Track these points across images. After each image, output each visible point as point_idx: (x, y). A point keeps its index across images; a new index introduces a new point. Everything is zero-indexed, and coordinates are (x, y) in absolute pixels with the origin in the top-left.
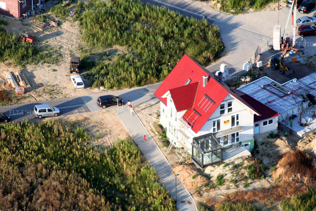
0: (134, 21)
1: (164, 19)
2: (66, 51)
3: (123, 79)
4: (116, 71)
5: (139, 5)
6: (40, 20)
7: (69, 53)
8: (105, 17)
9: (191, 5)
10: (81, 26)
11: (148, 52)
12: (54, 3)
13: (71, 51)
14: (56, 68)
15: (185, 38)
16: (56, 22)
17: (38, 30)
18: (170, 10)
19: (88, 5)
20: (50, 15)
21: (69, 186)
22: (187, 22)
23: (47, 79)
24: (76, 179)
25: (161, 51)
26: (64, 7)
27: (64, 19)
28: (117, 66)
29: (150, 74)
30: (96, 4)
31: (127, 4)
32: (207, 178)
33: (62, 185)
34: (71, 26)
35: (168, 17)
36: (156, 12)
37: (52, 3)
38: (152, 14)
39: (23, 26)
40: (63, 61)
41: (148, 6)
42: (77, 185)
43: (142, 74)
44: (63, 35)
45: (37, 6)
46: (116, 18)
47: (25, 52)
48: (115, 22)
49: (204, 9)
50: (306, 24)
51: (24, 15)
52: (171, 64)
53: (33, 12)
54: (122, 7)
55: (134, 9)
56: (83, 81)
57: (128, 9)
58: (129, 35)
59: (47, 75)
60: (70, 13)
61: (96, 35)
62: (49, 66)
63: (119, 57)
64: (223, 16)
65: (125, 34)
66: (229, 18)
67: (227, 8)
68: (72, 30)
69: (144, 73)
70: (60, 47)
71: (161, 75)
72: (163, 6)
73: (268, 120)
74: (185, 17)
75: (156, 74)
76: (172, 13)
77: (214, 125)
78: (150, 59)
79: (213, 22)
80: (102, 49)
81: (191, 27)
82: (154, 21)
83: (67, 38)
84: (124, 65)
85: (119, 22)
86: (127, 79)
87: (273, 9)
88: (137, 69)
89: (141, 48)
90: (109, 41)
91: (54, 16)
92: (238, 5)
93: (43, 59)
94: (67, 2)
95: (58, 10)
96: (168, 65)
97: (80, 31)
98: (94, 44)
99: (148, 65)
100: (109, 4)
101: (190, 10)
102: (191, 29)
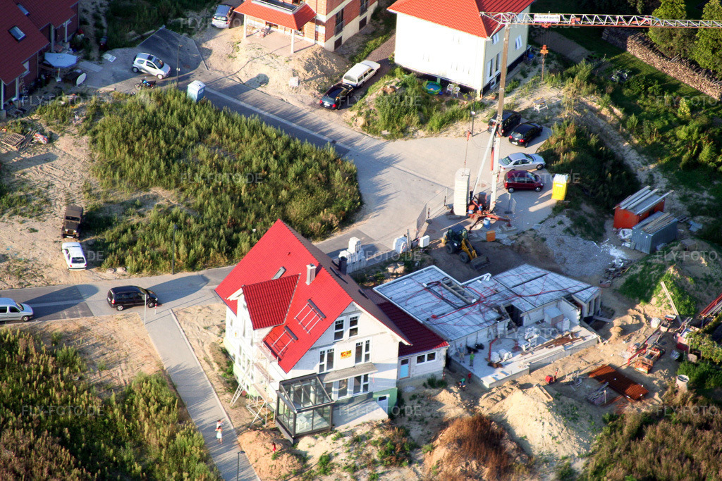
0: (196, 142)
1: (254, 141)
2: (58, 193)
3: (162, 256)
4: (151, 238)
5: (208, 112)
6: (15, 130)
7: (64, 198)
8: (140, 131)
9: (308, 115)
10: (93, 147)
11: (216, 205)
12: (46, 97)
13: (69, 194)
14: (36, 225)
15: (289, 180)
16: (46, 135)
17: (9, 150)
18: (267, 124)
19: (110, 106)
20: (35, 120)
21: (34, 461)
22: (296, 149)
23: (15, 246)
24: (49, 449)
25: (240, 205)
26: (63, 106)
27: (61, 130)
28: (153, 229)
29: (214, 248)
30: (126, 104)
31: (186, 108)
32: (300, 459)
33: (21, 459)
34: (74, 144)
35: (260, 139)
36: (239, 128)
37: (41, 98)
38: (231, 130)
40: (52, 212)
41: (224, 113)
42: (51, 460)
43: (199, 247)
44: (57, 161)
45: (11, 102)
46: (161, 134)
48: (159, 142)
49: (333, 126)
50: (520, 167)
52: (256, 232)
53: (3, 114)
54: (175, 114)
55: (198, 119)
56: (85, 254)
57: (186, 119)
58: (183, 168)
59: (17, 238)
60: (75, 119)
61: (120, 165)
62: (23, 222)
63: (159, 210)
64: (368, 141)
65: (176, 166)
66: (377, 146)
67: (376, 127)
68: (74, 152)
69: (204, 245)
70: (49, 185)
71: (236, 250)
72: (253, 116)
73: (426, 354)
74: (294, 139)
75: (226, 249)
76: (270, 130)
77: (322, 359)
78: (218, 220)
79: (346, 151)
80: (128, 194)
81: (303, 160)
82: (233, 144)
83: (63, 167)
84: (168, 228)
85: (167, 142)
86: (169, 255)
87: (461, 134)
88: (192, 237)
89: (203, 196)
90: (143, 179)
91: (42, 122)
92: (397, 122)
93: (13, 206)
94: (71, 97)
95: (51, 111)
96: (251, 232)
97: (91, 155)
98: (114, 183)
99: (213, 231)
100: (151, 107)
101: (305, 127)
102: (303, 163)
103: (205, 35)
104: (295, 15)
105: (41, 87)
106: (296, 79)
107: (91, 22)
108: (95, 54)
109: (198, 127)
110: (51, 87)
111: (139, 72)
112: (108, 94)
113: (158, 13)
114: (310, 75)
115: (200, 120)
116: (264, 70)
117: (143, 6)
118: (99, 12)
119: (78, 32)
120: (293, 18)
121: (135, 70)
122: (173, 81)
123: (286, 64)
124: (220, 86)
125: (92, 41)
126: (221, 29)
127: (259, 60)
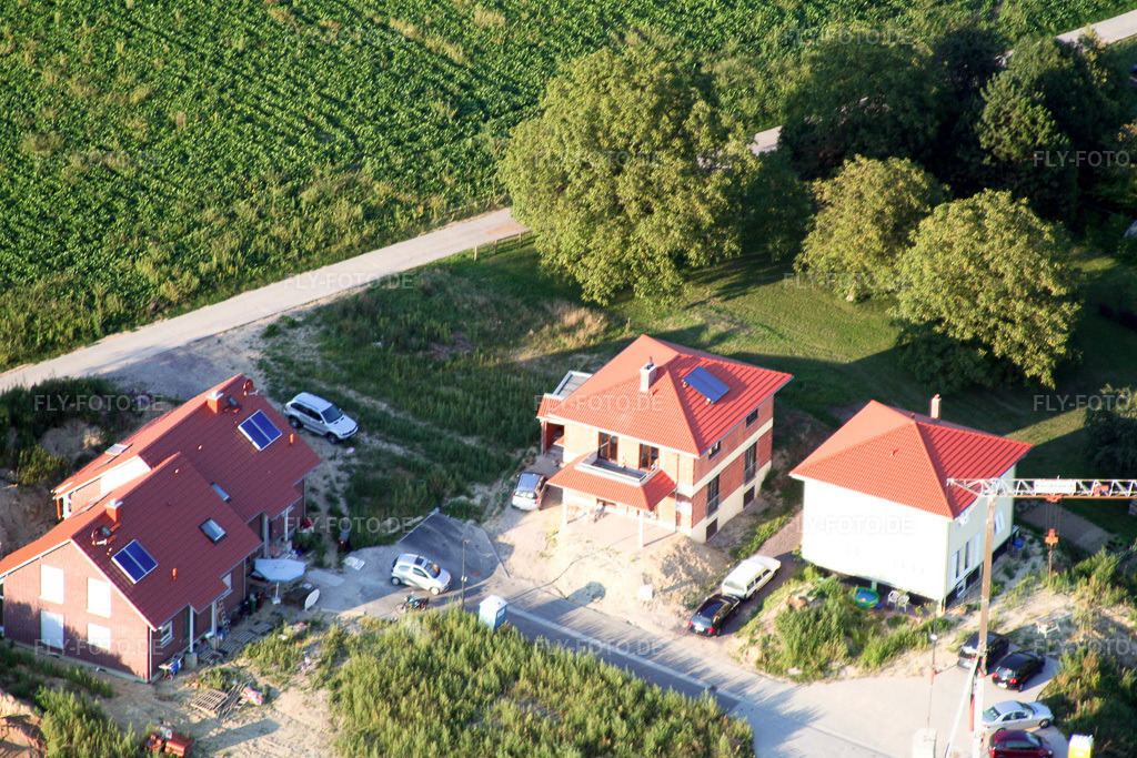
0: (496, 695)
1: (588, 691)
5: (513, 645)
6: (212, 685)
8: (409, 679)
9: (671, 646)
10: (335, 707)
12: (259, 629)
15: (647, 753)
16: (260, 690)
17: (203, 717)
18: (607, 662)
19: (358, 641)
20: (242, 667)
22: (654, 702)
26: (285, 643)
27: (284, 683)
30: (383, 636)
31: (478, 639)
35: (598, 687)
36: (563, 669)
37: (251, 631)
38: (550, 674)
39: (160, 703)
44: (279, 732)
45: (204, 640)
46: (441, 683)
48: (438, 696)
49: (709, 662)
50: (1014, 724)
51: (164, 667)
53: (193, 659)
54: (462, 650)
55: (497, 658)
57: (479, 657)
58: (479, 738)
60: (304, 664)
61: (379, 735)
64: (767, 687)
65: (466, 735)
66: (782, 693)
67: (778, 662)
68: (306, 717)
74: (651, 686)
76: (612, 672)
79: (733, 704)
81: (667, 719)
82: (555, 697)
83: (289, 741)
85: (451, 696)
87: (916, 671)
91: (253, 670)
92: (812, 654)
94: (298, 628)
95: (268, 652)
97: (331, 721)
100: (423, 640)
101: (666, 665)
102: (668, 725)
103: (502, 522)
104: (646, 488)
105: (250, 614)
106: (649, 588)
107: (324, 507)
108: (331, 557)
109: (498, 671)
110: (264, 614)
111: (402, 584)
112: (354, 621)
113: (428, 489)
114: (670, 582)
115: (501, 659)
116: (597, 576)
117: (403, 480)
118: (335, 491)
120: (641, 492)
121: (395, 581)
122: (456, 597)
123: (632, 565)
124: (529, 603)
125: (326, 539)
126: (526, 512)
127: (589, 560)
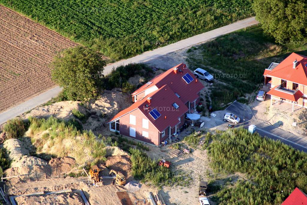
0: (254, 152)
1: (279, 151)
2: (196, 175)
3: (243, 203)
4: (237, 195)
5: (258, 138)
6: (176, 148)
7: (198, 178)
8: (229, 147)
9: (302, 139)
10: (209, 155)
11: (265, 180)
12: (188, 133)
13: (200, 176)
14: (188, 190)
15: (296, 169)
16: (189, 150)
17: (174, 157)
18: (284, 143)
19: (215, 136)
20: (184, 143)
22: (298, 154)
23: (179, 199)
25: (275, 180)
26: (195, 137)
27: (195, 148)
28: (238, 191)
29: (265, 200)
30: (222, 135)
31: (248, 137)
34: (201, 153)
35: (282, 150)
36: (272, 145)
37: (186, 133)
38: (268, 146)
39: (162, 152)
40: (194, 184)
41: (265, 139)
43: (259, 199)
44: (194, 161)
45: (173, 136)
46: (238, 148)
47: (163, 176)
48: (238, 152)
51: (163, 143)
52: (283, 192)
53: (170, 141)
54: (244, 139)
55: (254, 142)
56: (210, 203)
57: (249, 141)
58: (249, 164)
59: (180, 196)
60: (201, 143)
61: (221, 162)
62: (182, 189)
63: (240, 183)
65: (246, 163)
68: (201, 157)
69: (261, 198)
70: (192, 172)
71: (275, 201)
72: (278, 140)
74: (297, 150)
75: (271, 200)
76: (286, 146)
78: (266, 187)
80: (226, 175)
81: (301, 159)
82: (270, 153)
83: (197, 164)
84: (244, 190)
85: (241, 152)
86: (246, 203)
88: (255, 194)
89: (259, 176)
90: (232, 169)
91: (187, 144)
93: (177, 182)
94: (199, 133)
95: (190, 139)
96: (281, 192)
97: (208, 158)
98: (219, 171)
99: (264, 192)
100: (233, 136)
101: (300, 144)
102: (302, 161)
103: (254, 104)
104: (294, 95)
105: (186, 129)
106: (296, 123)
107: (205, 99)
108: (207, 113)
109: (254, 145)
110: (189, 129)
111: (227, 121)
112: (214, 131)
113: (233, 95)
114: (301, 121)
115: (255, 142)
116: (281, 119)
117: (227, 92)
118: (208, 95)
119: (200, 104)
120: (293, 96)
121: (225, 120)
122: (242, 125)
123: (291, 117)
124: (262, 126)
125: (206, 108)
126: (261, 101)
127: (278, 115)
